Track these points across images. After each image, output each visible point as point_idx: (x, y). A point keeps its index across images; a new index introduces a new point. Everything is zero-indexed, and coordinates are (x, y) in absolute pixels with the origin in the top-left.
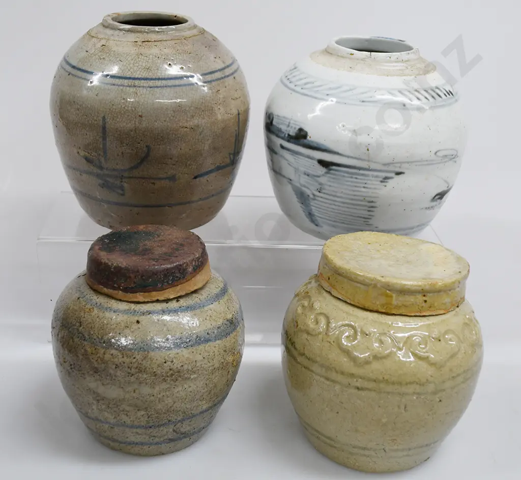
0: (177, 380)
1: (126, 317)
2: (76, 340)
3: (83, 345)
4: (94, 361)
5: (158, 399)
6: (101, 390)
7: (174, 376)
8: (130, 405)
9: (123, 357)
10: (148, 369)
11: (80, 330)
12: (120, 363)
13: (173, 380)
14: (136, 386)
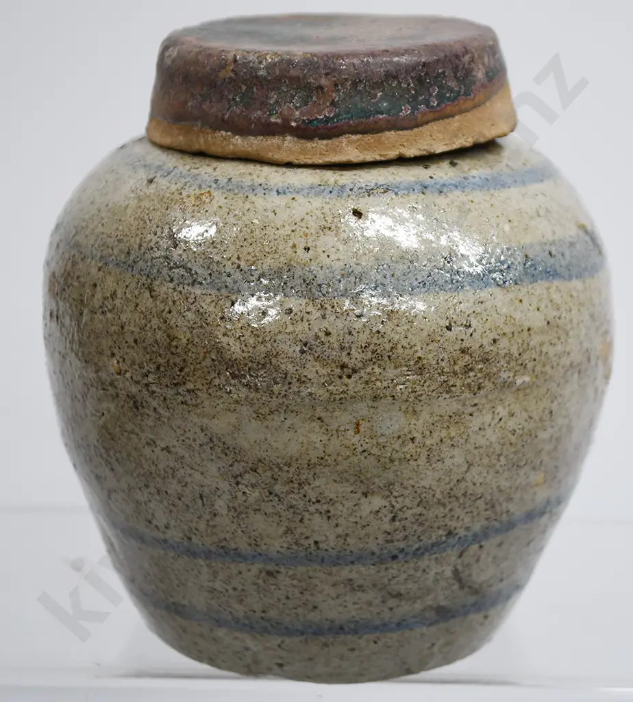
0: (479, 388)
1: (317, 202)
2: (164, 289)
3: (191, 300)
4: (231, 341)
5: (424, 453)
6: (252, 435)
7: (471, 374)
8: (341, 478)
9: (324, 317)
10: (400, 351)
11: (176, 258)
12: (317, 337)
13: (469, 385)
14: (362, 408)
